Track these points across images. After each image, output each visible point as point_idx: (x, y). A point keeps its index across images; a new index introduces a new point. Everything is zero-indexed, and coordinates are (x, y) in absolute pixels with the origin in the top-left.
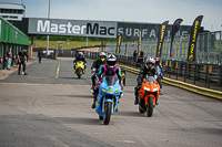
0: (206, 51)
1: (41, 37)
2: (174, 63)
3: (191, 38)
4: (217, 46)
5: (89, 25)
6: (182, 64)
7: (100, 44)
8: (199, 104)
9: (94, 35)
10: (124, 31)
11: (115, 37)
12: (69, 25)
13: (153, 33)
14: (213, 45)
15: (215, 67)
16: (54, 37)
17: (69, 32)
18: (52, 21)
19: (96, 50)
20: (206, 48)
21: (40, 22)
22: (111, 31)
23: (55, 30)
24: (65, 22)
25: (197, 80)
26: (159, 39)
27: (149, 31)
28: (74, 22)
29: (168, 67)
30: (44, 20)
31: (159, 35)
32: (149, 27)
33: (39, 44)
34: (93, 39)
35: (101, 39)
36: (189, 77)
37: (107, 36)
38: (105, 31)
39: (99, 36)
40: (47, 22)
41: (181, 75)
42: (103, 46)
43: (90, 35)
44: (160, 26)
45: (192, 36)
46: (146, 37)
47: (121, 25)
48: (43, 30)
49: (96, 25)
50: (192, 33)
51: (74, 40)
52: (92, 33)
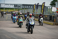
4: (48, 10)
5: (15, 5)
7: (18, 10)
9: (16, 8)
11: (22, 8)
12: (10, 5)
14: (47, 10)
15: (48, 16)
16: (6, 9)
17: (10, 7)
18: (5, 4)
19: (17, 12)
20: (45, 11)
21: (2, 5)
23: (6, 7)
24: (9, 4)
26: (33, 9)
28: (11, 4)
29: (36, 16)
30: (3, 4)
31: (33, 8)
32: (31, 5)
37: (20, 8)
38: (19, 7)
39: (18, 8)
40: (4, 5)
42: (19, 11)
46: (30, 8)
47: (23, 5)
48: (3, 7)
49: (17, 5)
50: (42, 7)
51: (11, 9)
52: (16, 7)
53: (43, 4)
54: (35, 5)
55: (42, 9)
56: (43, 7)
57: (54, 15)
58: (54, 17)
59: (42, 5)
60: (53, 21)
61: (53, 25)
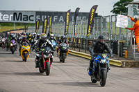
0: (100, 30)
2: (77, 39)
3: (89, 21)
4: (107, 26)
5: (15, 14)
6: (83, 40)
7: (23, 27)
9: (19, 21)
11: (34, 22)
12: (1, 15)
13: (61, 18)
14: (104, 25)
19: (21, 32)
20: (99, 28)
26: (66, 23)
27: (59, 17)
28: (4, 12)
29: (73, 43)
31: (65, 20)
32: (59, 14)
34: (18, 24)
35: (24, 24)
36: (88, 49)
37: (29, 21)
38: (27, 18)
39: (22, 21)
41: (83, 48)
42: (26, 29)
43: (16, 21)
44: (66, 13)
45: (89, 20)
46: (57, 21)
47: (38, 13)
49: (20, 14)
50: (89, 18)
51: (4, 25)
52: (18, 20)
54: (68, 14)
55: (89, 24)
56: (92, 17)
57: (124, 39)
58: (123, 44)
59: (90, 13)
60: (122, 56)
61: (121, 67)
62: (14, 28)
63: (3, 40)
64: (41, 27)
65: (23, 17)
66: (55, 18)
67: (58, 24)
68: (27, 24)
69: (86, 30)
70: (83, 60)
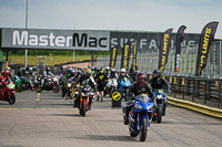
1: (18, 51)
2: (180, 79)
5: (76, 35)
6: (189, 80)
7: (89, 58)
8: (211, 127)
9: (83, 48)
10: (119, 41)
11: (107, 49)
12: (52, 37)
13: (153, 43)
16: (34, 52)
17: (52, 44)
18: (31, 32)
20: (217, 60)
21: (16, 33)
22: (103, 43)
23: (34, 42)
24: (47, 32)
25: (208, 98)
26: (161, 51)
27: (149, 42)
28: (57, 33)
29: (172, 84)
30: (20, 31)
31: (160, 47)
32: (149, 36)
33: (16, 60)
34: (81, 53)
35: (91, 52)
36: (198, 96)
37: (98, 48)
38: (96, 42)
39: (88, 48)
40: (25, 33)
41: (189, 94)
42: (93, 61)
43: (77, 47)
44: (162, 34)
46: (146, 48)
47: (114, 34)
48: (20, 43)
49: (85, 35)
50: (200, 43)
51: (58, 54)
52: (80, 45)
53: (209, 31)
54: (167, 36)
56: (206, 41)
59: (202, 36)
62: (74, 58)
63: (56, 79)
64: (119, 57)
65: (89, 40)
66: (143, 43)
67: (148, 54)
68: (96, 52)
69: (195, 63)
70: (190, 113)
